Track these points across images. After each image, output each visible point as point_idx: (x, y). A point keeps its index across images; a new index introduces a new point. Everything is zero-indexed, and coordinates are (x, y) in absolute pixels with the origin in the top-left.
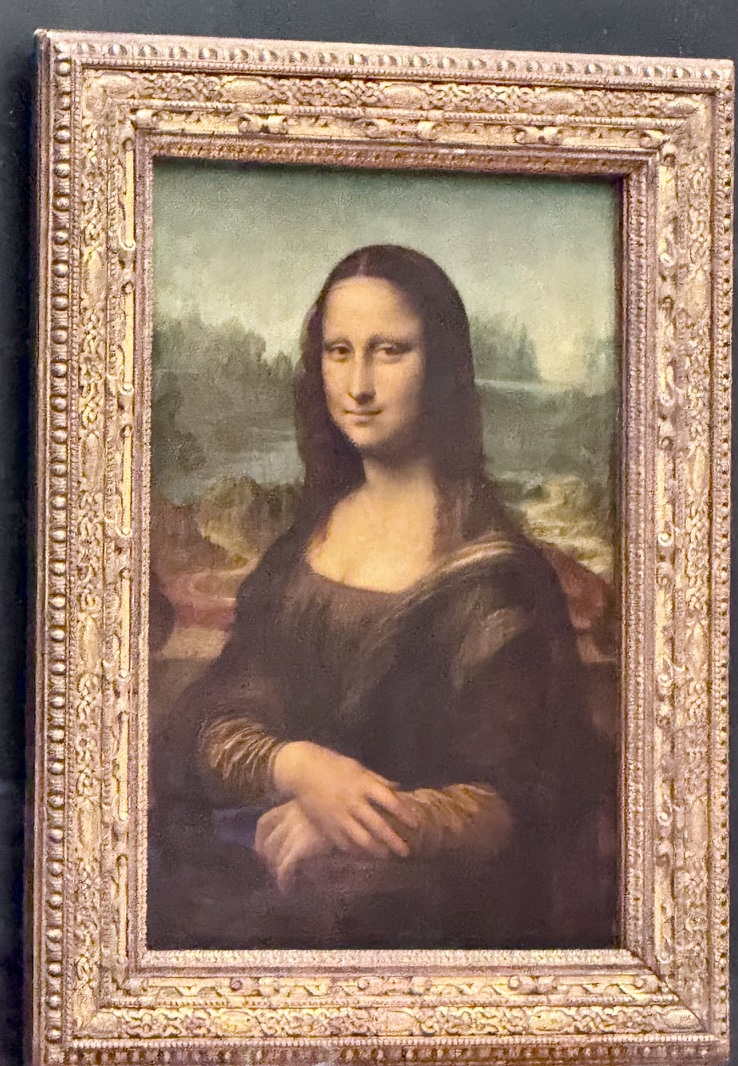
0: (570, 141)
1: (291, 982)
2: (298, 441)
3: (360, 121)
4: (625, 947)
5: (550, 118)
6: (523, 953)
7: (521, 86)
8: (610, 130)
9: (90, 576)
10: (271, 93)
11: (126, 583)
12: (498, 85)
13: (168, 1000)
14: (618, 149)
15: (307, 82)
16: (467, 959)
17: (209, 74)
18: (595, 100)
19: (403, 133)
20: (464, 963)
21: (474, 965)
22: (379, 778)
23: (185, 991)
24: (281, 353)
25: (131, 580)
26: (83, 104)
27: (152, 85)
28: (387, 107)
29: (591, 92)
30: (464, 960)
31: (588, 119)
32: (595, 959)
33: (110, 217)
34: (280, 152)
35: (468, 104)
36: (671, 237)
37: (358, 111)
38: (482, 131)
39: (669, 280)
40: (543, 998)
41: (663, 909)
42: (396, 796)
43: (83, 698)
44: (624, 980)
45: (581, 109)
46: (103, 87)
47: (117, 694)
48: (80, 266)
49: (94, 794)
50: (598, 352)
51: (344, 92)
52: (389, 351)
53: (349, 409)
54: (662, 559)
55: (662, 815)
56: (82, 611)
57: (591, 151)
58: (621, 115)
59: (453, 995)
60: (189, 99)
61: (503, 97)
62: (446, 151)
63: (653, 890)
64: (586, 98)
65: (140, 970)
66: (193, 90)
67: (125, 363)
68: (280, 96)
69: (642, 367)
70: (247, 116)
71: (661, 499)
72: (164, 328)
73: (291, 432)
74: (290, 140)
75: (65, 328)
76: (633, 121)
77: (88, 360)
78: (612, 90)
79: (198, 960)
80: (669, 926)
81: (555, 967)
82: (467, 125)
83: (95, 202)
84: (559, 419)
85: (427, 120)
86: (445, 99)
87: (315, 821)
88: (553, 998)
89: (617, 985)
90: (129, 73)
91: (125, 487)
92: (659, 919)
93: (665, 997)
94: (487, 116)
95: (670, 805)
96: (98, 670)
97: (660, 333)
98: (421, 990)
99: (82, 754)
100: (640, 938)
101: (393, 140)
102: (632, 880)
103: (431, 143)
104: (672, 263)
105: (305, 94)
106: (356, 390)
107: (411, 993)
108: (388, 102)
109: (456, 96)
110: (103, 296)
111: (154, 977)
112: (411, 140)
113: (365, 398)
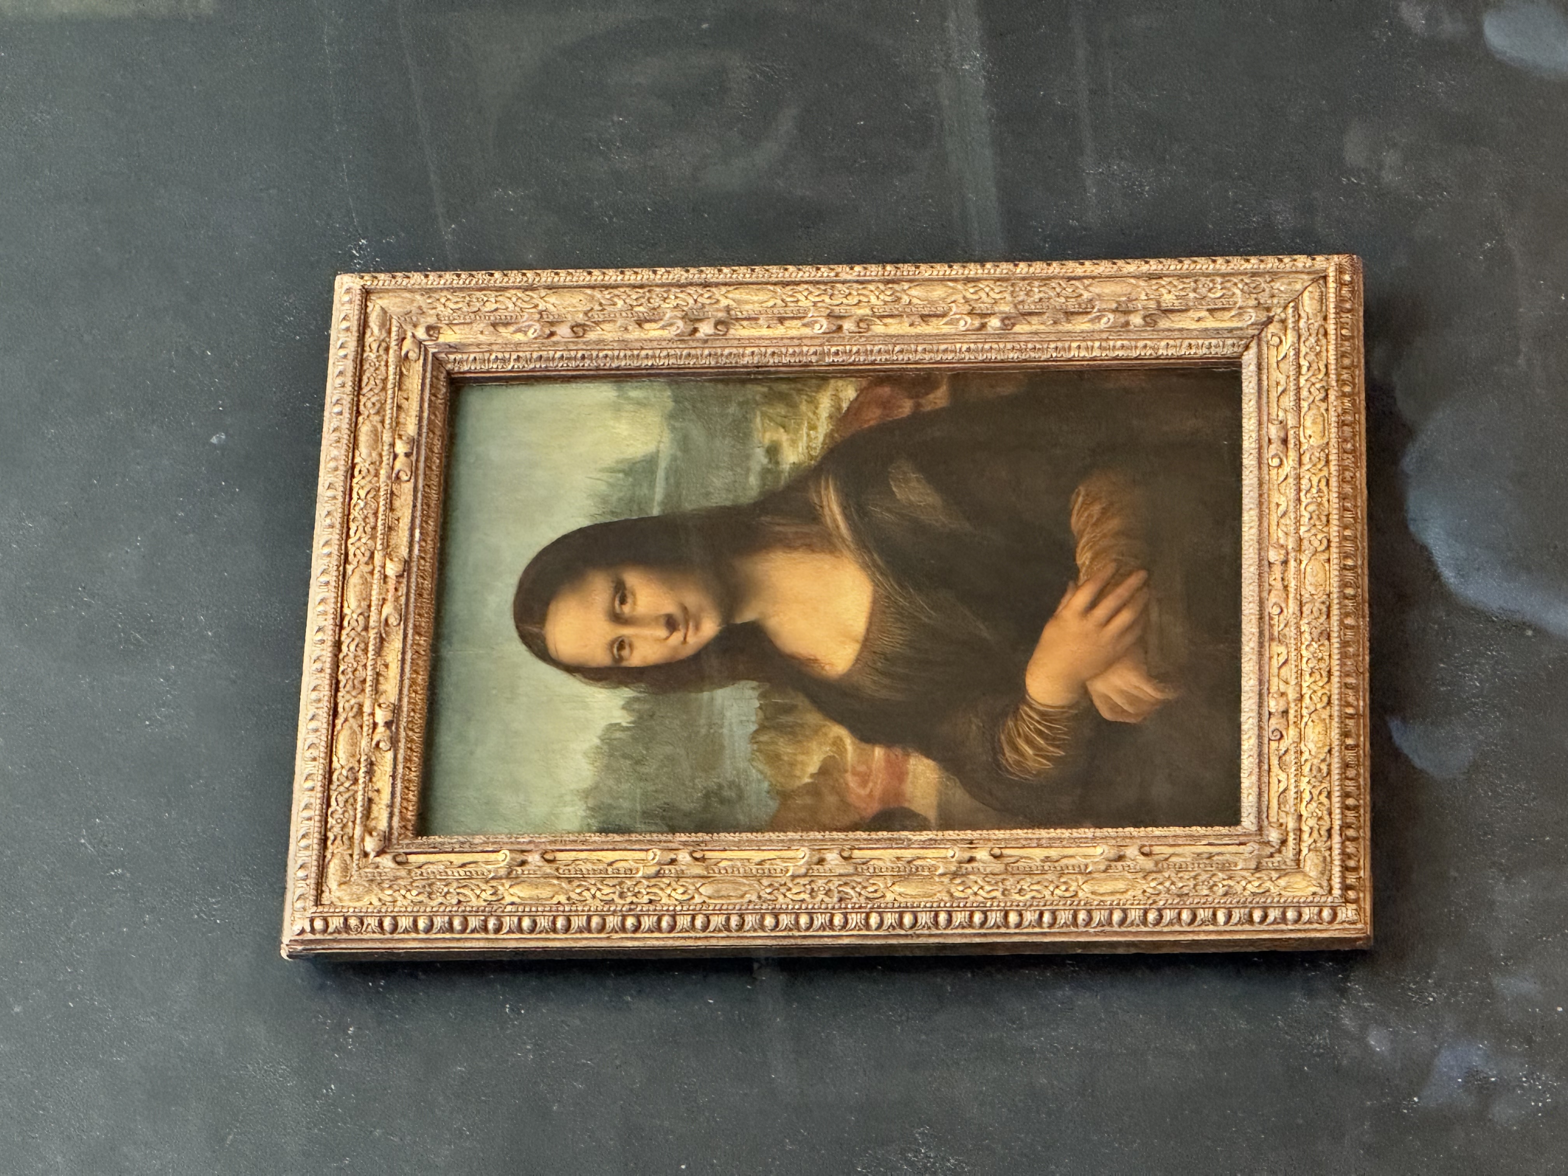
0: (411, 428)
1: (1275, 681)
2: (714, 688)
3: (383, 631)
4: (1241, 355)
5: (386, 448)
6: (1245, 456)
7: (353, 476)
8: (400, 389)
9: (848, 890)
10: (351, 720)
11: (856, 853)
12: (351, 498)
13: (1291, 802)
14: (420, 381)
15: (341, 685)
16: (1251, 509)
17: (330, 782)
18: (369, 404)
19: (396, 589)
20: (1254, 513)
21: (1257, 502)
22: (1064, 601)
23: (1282, 786)
24: (624, 708)
25: (852, 849)
26: (358, 904)
27: (339, 838)
28: (369, 606)
29: (362, 408)
30: (1252, 512)
31: (388, 412)
32: (1251, 385)
33: (475, 876)
34: (413, 710)
35: (368, 529)
36: (512, 329)
37: (372, 634)
38: (398, 514)
39: (553, 329)
40: (1291, 433)
41: (1199, 320)
42: (1082, 585)
43: (976, 894)
44: (1272, 356)
45: (377, 418)
46: (340, 884)
47: (971, 860)
48: (525, 905)
49: (1077, 880)
50: (628, 398)
51: (352, 648)
52: (623, 601)
53: (682, 639)
54: (840, 328)
55: (1103, 324)
56: (884, 896)
57: (421, 407)
58: (385, 380)
59: (1288, 522)
60: (355, 800)
61: (363, 493)
62: (416, 548)
63: (1181, 330)
64: (366, 413)
65: (1260, 829)
66: (346, 796)
67: (627, 859)
68: (355, 710)
69: (643, 353)
70: (374, 743)
71: (780, 331)
72: (594, 823)
73: (706, 695)
74: (400, 700)
75: (589, 918)
76: (391, 369)
77: (622, 895)
78: (360, 388)
79: (1250, 774)
80: (1218, 314)
81: (1260, 423)
82: (390, 528)
83: (458, 890)
84: (697, 433)
85: (384, 567)
86: (363, 549)
87: (1108, 664)
88: (1291, 422)
89: (1278, 362)
90: (327, 860)
91: (757, 856)
92: (1210, 323)
93: (1290, 316)
94: (382, 509)
95: (1094, 315)
96: (946, 880)
97: (609, 336)
98: (1283, 552)
99: (1034, 894)
100: (1229, 342)
101: (403, 600)
102: (1170, 352)
103: (407, 563)
104: (537, 326)
105: (354, 687)
106: (662, 633)
107: (1285, 562)
108: (364, 604)
109: (359, 539)
110: (555, 882)
111: (1267, 817)
112: (405, 580)
113: (671, 624)
